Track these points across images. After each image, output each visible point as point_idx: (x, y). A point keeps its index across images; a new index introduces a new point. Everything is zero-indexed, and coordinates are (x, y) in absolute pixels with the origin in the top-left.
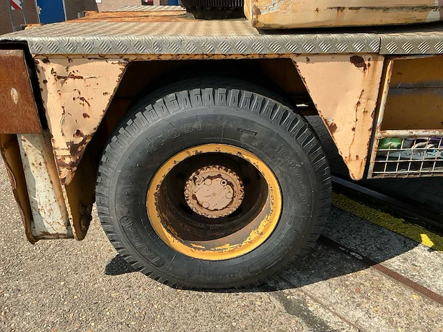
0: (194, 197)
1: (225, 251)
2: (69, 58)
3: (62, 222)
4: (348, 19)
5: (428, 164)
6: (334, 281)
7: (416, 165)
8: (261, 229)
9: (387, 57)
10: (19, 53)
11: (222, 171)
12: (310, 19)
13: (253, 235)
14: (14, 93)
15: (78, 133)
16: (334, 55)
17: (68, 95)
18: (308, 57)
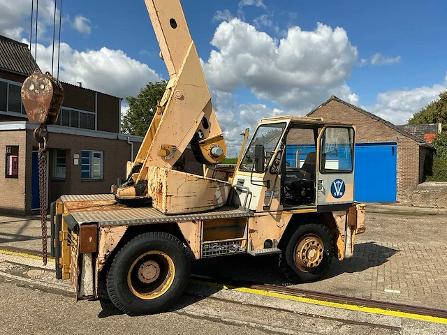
0: (142, 274)
1: (155, 295)
2: (111, 226)
3: (92, 290)
4: (190, 211)
5: (218, 252)
6: (194, 304)
7: (214, 253)
8: (167, 283)
9: (202, 220)
10: (96, 226)
11: (152, 263)
12: (181, 211)
13: (165, 287)
14: (91, 238)
15: (108, 251)
16: (188, 221)
17: (107, 238)
18: (181, 222)
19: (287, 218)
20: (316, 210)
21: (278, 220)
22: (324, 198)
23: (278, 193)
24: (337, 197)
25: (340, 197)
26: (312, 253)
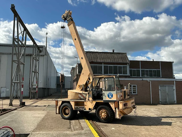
9: (74, 101)
18: (71, 101)
19: (94, 103)
20: (103, 102)
21: (92, 103)
22: (106, 98)
23: (91, 96)
24: (110, 98)
25: (111, 98)
26: (103, 114)
